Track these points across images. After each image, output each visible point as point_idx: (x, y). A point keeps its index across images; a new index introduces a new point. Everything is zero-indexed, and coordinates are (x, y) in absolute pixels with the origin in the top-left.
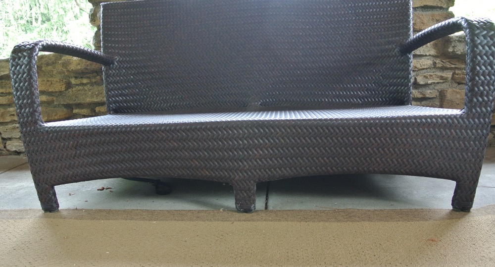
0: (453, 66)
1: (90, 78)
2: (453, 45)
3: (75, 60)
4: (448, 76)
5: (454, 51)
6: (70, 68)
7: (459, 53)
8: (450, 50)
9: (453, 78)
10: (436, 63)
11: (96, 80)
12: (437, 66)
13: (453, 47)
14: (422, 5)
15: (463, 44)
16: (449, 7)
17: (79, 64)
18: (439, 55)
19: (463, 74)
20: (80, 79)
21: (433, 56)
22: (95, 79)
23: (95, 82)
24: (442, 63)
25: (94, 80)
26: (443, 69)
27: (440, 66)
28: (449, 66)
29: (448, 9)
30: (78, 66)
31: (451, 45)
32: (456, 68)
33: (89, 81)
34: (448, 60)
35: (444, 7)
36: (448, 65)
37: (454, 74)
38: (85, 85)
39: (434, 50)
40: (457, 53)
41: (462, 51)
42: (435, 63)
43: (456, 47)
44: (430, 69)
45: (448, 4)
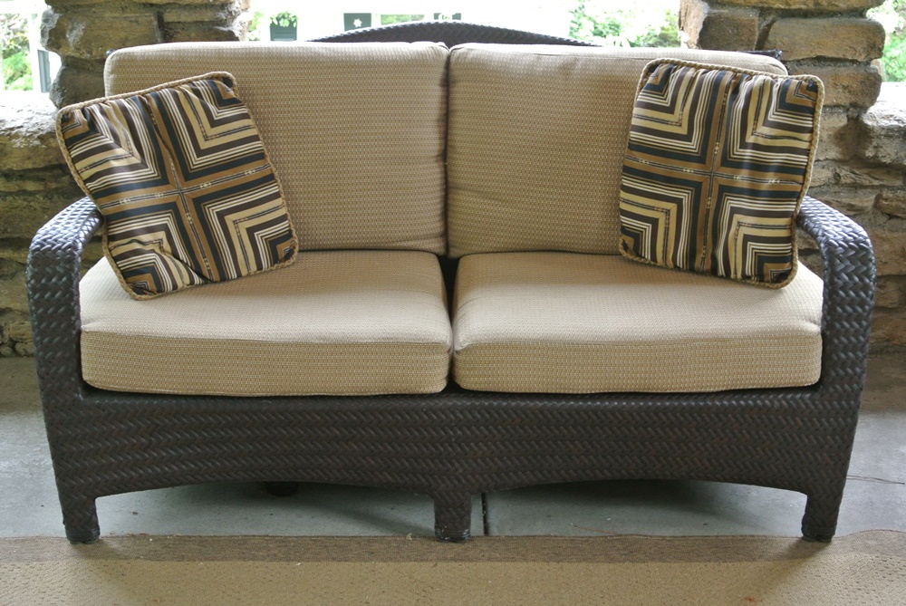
0: (876, 183)
1: (43, 180)
2: (874, 144)
3: (19, 148)
4: (866, 204)
5: (876, 156)
6: (5, 165)
7: (887, 160)
8: (869, 153)
9: (877, 205)
10: (839, 175)
11: (58, 185)
12: (843, 181)
13: (875, 147)
14: (813, 55)
15: (897, 141)
16: (871, 60)
17: (29, 158)
18: (847, 158)
19: (898, 201)
20: (19, 182)
21: (834, 160)
22: (56, 182)
23: (56, 189)
24: (853, 176)
25: (54, 185)
26: (855, 187)
27: (848, 181)
28: (867, 183)
29: (868, 63)
30: (27, 162)
31: (871, 143)
32: (882, 186)
33: (42, 188)
34: (865, 171)
35: (859, 60)
36: (866, 180)
37: (879, 198)
38: (32, 194)
39: (837, 149)
40: (884, 160)
41: (894, 157)
42: (837, 176)
43: (881, 147)
44: (828, 185)
45: (869, 54)
